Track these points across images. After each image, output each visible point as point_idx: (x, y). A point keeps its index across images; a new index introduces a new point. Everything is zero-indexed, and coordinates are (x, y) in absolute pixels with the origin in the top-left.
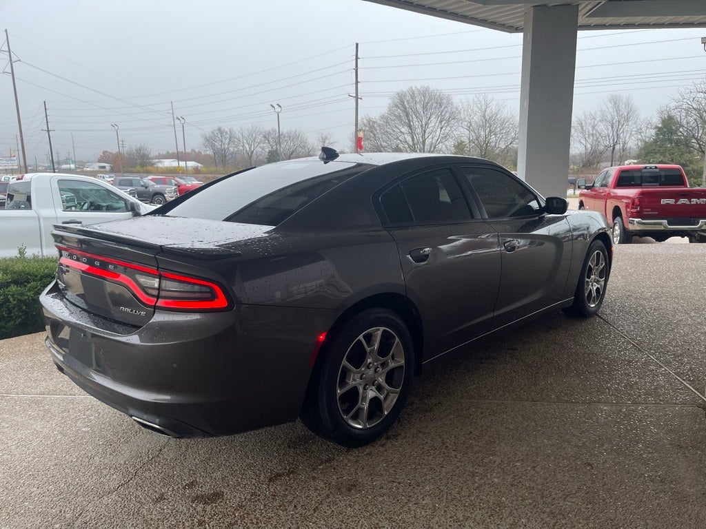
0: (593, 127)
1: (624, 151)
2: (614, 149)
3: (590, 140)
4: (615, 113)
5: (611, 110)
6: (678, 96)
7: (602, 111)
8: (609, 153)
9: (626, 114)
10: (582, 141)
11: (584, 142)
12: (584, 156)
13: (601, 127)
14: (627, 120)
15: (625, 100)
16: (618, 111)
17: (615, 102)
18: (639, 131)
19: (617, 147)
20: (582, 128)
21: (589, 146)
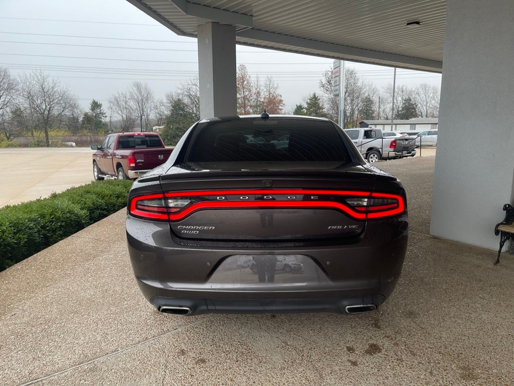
0: (126, 103)
1: (148, 120)
2: (141, 119)
3: (125, 112)
4: (139, 94)
5: (136, 92)
6: (181, 87)
7: (130, 92)
8: (139, 121)
9: (146, 95)
10: (119, 112)
11: (121, 113)
12: (122, 123)
13: (132, 104)
14: (147, 100)
15: (144, 86)
16: (140, 93)
17: (138, 86)
18: (156, 107)
19: (143, 117)
20: (118, 103)
21: (124, 116)
